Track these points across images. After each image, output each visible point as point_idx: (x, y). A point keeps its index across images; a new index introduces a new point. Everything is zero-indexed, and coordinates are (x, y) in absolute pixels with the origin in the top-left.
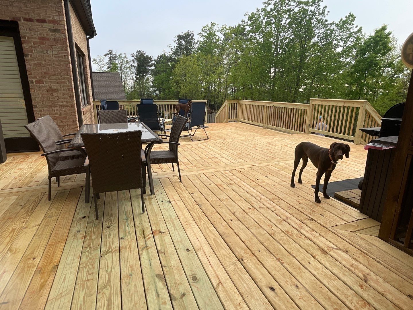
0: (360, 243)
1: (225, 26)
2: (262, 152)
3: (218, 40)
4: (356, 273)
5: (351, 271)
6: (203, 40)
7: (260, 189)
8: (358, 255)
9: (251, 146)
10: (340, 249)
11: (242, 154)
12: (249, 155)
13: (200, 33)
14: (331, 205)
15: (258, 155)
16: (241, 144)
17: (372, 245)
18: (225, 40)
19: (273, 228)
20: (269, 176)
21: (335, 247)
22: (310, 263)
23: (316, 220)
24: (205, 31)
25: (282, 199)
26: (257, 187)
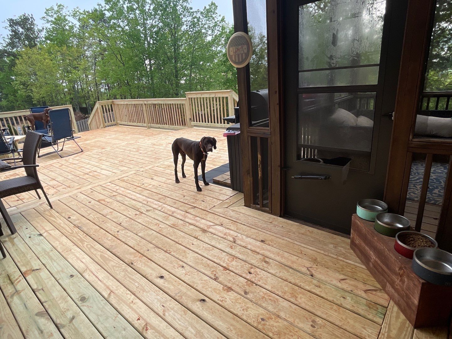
0: (231, 215)
1: (77, 9)
2: (146, 155)
3: (72, 27)
4: (229, 239)
5: (225, 239)
6: (50, 27)
7: (146, 193)
8: (230, 225)
9: (134, 150)
10: (217, 225)
11: (125, 161)
12: (133, 160)
13: (43, 18)
14: (211, 191)
15: (142, 158)
16: (123, 150)
17: (240, 213)
18: (82, 27)
19: (160, 226)
20: (155, 178)
21: (213, 224)
22: (193, 244)
23: (198, 207)
24: (50, 15)
25: (168, 197)
26: (143, 192)
